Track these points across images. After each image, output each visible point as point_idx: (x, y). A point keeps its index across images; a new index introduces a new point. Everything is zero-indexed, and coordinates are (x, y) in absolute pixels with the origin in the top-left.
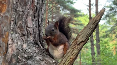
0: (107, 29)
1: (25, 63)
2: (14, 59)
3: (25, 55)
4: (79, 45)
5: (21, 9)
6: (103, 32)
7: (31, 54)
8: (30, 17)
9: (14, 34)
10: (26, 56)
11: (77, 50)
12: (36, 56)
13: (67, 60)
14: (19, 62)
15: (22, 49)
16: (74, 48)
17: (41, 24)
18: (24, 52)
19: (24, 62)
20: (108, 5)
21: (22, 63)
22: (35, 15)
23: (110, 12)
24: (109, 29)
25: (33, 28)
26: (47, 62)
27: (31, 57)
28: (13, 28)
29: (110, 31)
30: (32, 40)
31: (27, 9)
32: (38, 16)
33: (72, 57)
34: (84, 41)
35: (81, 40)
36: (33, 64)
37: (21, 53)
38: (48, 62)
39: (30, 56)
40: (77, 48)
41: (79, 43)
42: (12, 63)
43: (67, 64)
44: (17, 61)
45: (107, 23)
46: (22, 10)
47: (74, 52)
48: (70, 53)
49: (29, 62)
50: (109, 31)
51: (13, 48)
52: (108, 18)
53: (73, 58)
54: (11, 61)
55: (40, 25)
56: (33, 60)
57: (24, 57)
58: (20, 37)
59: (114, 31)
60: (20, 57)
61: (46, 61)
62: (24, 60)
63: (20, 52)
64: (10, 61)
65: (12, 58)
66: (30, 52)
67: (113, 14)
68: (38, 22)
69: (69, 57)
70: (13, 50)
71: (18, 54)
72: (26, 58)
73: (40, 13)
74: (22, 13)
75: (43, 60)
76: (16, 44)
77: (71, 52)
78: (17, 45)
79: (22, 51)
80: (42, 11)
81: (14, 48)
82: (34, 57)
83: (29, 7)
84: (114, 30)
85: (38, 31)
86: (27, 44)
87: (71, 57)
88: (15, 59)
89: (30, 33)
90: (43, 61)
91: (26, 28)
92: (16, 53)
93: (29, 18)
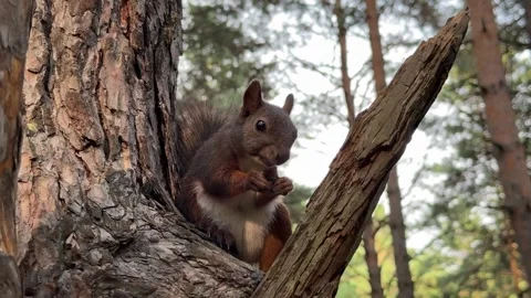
0: (442, 269)
1: (104, 267)
2: (45, 251)
3: (102, 230)
4: (368, 167)
5: (70, 24)
6: (430, 286)
7: (133, 227)
8: (118, 65)
9: (41, 136)
10: (105, 235)
11: (360, 192)
12: (154, 241)
13: (315, 245)
14: (73, 266)
15: (87, 205)
16: (344, 185)
17: (169, 108)
18: (98, 219)
19: (100, 263)
20: (439, 162)
21: (86, 271)
22: (140, 60)
23: (449, 191)
24: (453, 269)
25: (132, 118)
26: (215, 266)
27: (131, 241)
28: (36, 109)
29: (461, 279)
30: (132, 171)
31: (102, 27)
32: (155, 68)
33: (338, 226)
34: (388, 143)
35: (374, 142)
36: (143, 274)
37: (80, 223)
38: (216, 263)
39: (128, 234)
40: (359, 182)
41: (364, 154)
42: (36, 269)
43: (316, 259)
44: (61, 261)
45: (441, 241)
46: (76, 27)
47: (343, 202)
48: (325, 210)
49: (122, 264)
50: (452, 278)
51: (37, 197)
52: (442, 219)
53: (343, 233)
54: (31, 261)
55: (165, 112)
56: (143, 254)
57: (96, 241)
58: (73, 152)
59: (477, 278)
60: (74, 243)
61: (206, 262)
62: (96, 255)
63: (78, 219)
64: (26, 259)
65: (36, 245)
66: (125, 219)
67: (464, 200)
68: (153, 95)
69: (324, 229)
70: (40, 207)
71: (66, 227)
72: (105, 244)
73: (162, 56)
74: (78, 42)
75: (190, 258)
76: (52, 182)
77: (329, 202)
78: (56, 184)
79: (83, 214)
80: (169, 49)
81: (43, 198)
82: (145, 243)
83: (107, 21)
84: (476, 270)
85: (156, 138)
86: (107, 186)
87: (332, 230)
88: (52, 252)
89: (120, 138)
90: (191, 262)
91: (100, 115)
92: (55, 222)
93: (114, 69)
